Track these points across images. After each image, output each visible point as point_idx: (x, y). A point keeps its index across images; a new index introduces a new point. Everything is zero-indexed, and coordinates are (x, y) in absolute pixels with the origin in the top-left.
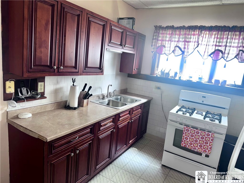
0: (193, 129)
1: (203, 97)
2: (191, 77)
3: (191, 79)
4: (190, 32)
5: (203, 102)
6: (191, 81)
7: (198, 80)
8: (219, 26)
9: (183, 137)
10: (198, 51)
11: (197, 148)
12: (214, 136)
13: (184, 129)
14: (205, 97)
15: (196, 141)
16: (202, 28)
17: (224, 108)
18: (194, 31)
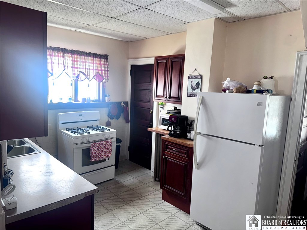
0: (98, 143)
1: (80, 115)
2: (62, 99)
3: (61, 101)
4: (54, 53)
5: (81, 119)
6: (61, 103)
7: (68, 101)
8: (78, 51)
9: (92, 153)
10: (66, 73)
11: (103, 157)
12: (111, 141)
13: (92, 146)
14: (81, 115)
15: (102, 151)
16: (64, 51)
17: (96, 120)
18: (58, 53)
